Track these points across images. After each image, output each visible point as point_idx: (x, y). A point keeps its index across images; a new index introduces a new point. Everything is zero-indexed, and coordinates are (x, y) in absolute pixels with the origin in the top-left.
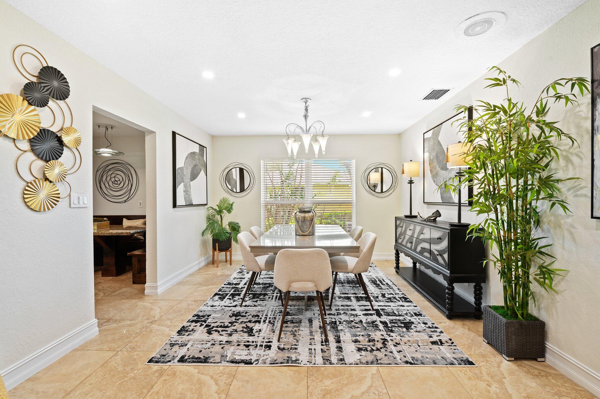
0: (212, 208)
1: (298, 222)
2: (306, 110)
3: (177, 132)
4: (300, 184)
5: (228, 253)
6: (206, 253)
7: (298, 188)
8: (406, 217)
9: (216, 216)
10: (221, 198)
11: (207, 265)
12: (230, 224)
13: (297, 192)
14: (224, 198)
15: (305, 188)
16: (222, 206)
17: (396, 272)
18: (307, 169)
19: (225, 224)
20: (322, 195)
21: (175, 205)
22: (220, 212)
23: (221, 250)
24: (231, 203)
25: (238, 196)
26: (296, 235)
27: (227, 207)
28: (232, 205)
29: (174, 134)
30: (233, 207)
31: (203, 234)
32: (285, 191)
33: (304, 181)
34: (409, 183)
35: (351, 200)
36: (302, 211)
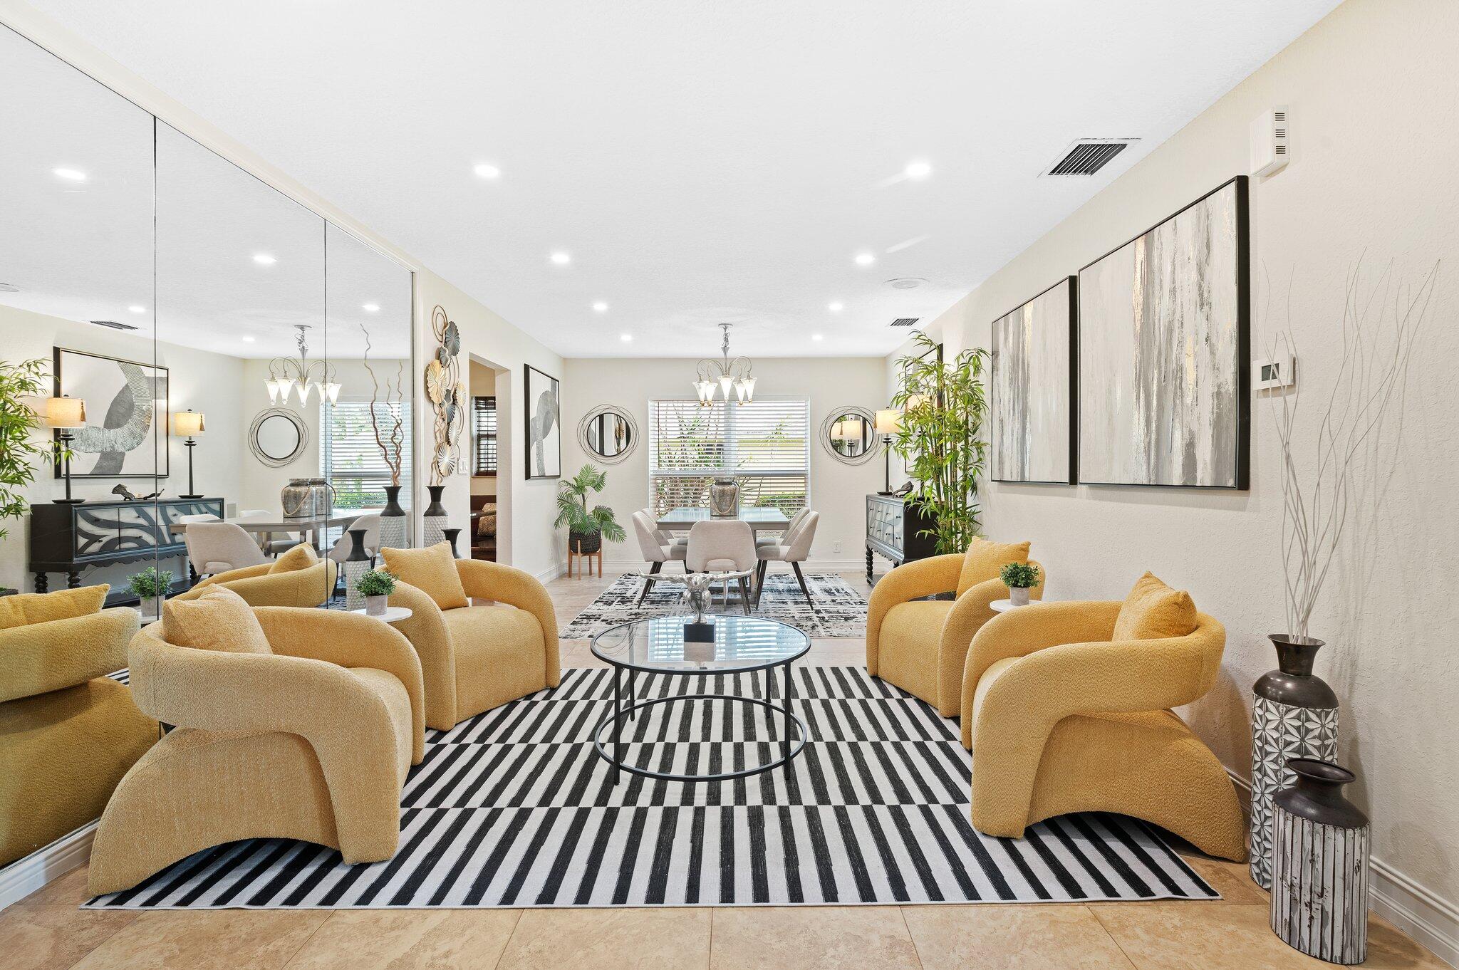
0: (568, 482)
1: (714, 497)
2: (726, 340)
3: (531, 365)
4: (716, 438)
5: (595, 559)
6: (557, 559)
7: (712, 445)
8: (881, 494)
9: (574, 496)
10: (583, 466)
11: (561, 576)
12: (598, 509)
13: (710, 456)
14: (587, 466)
15: (725, 444)
16: (584, 479)
17: (868, 581)
18: (727, 412)
19: (589, 509)
20: (756, 461)
21: (528, 476)
22: (580, 489)
23: (585, 552)
24: (600, 474)
25: (609, 462)
26: (712, 515)
27: (594, 481)
28: (602, 477)
29: (527, 368)
30: (606, 480)
31: (556, 524)
32: (688, 453)
33: (723, 433)
34: (884, 442)
35: (803, 469)
36: (719, 483)
